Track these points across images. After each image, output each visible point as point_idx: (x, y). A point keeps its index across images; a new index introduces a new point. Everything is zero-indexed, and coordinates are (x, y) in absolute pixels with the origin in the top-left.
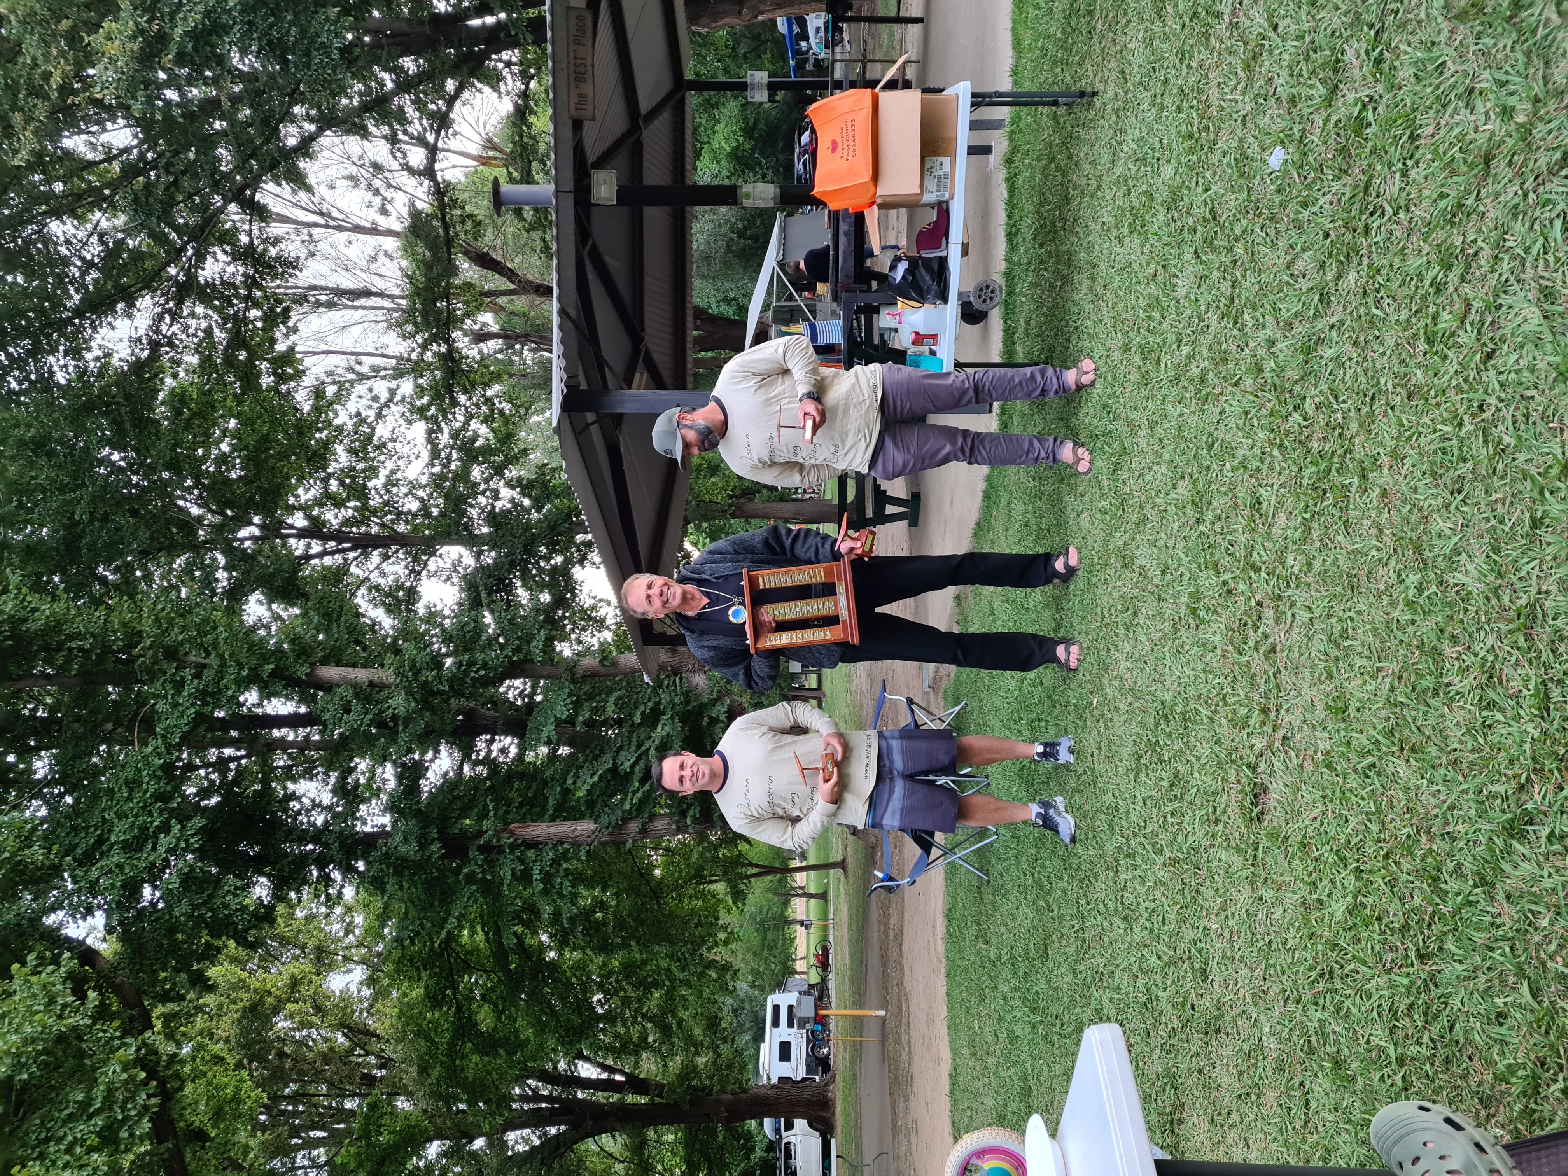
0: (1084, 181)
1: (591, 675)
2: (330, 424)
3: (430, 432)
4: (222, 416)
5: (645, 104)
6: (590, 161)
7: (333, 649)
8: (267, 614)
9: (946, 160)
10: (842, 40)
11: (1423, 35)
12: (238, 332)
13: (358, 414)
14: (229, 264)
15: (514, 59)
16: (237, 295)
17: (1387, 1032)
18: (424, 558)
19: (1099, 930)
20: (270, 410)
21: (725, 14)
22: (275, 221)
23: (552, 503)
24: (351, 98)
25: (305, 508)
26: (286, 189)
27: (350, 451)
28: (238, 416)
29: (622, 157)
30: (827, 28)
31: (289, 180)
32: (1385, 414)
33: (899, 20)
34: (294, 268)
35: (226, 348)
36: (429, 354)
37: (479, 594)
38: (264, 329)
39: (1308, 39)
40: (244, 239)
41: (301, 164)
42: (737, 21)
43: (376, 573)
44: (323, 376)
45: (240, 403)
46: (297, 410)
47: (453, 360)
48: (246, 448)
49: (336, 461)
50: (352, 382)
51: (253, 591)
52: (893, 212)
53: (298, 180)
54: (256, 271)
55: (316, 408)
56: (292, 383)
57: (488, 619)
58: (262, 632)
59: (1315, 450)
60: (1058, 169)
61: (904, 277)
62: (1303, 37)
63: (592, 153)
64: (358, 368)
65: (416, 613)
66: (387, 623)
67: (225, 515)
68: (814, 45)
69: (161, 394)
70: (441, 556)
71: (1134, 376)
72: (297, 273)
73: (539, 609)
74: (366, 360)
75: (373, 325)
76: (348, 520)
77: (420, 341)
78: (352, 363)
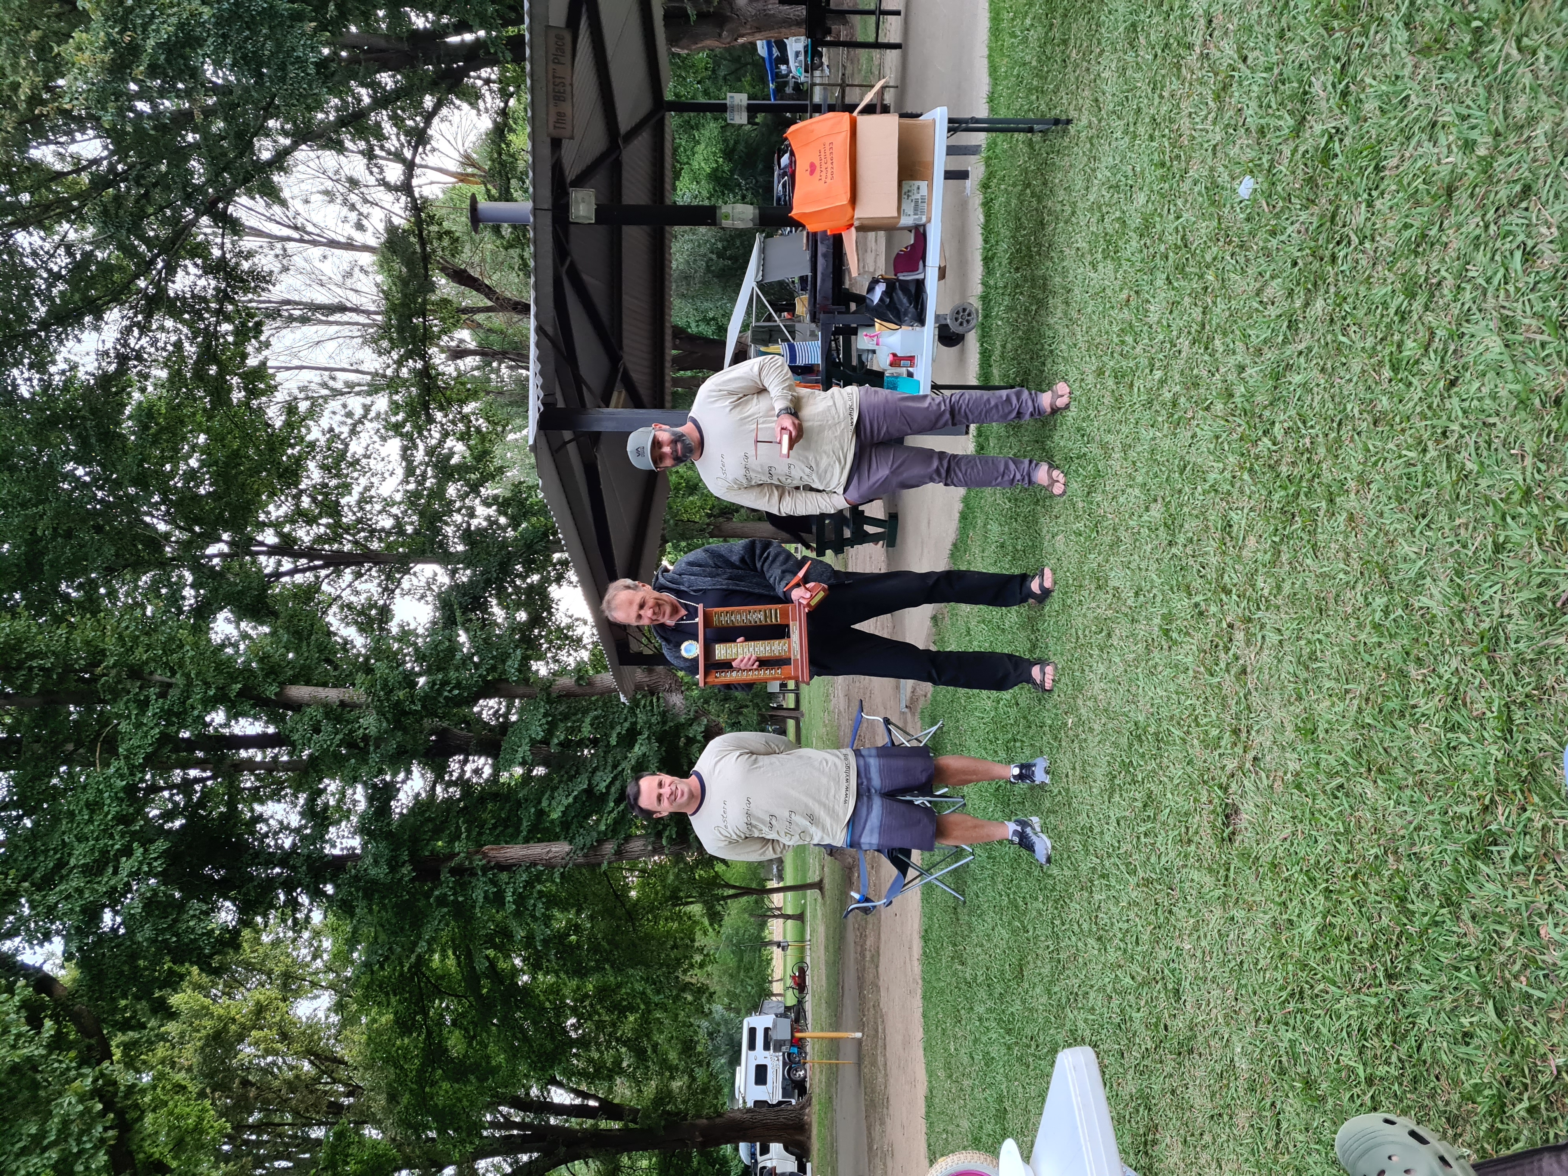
0: (1059, 207)
1: (567, 695)
2: (302, 439)
3: (405, 449)
4: (191, 432)
5: (623, 126)
6: (568, 180)
7: (302, 667)
8: (235, 633)
9: (923, 184)
10: (822, 64)
11: (1388, 69)
12: (209, 346)
13: (331, 430)
14: (200, 277)
15: (493, 77)
16: (208, 309)
17: (1356, 1052)
18: (398, 576)
19: (1074, 950)
20: (241, 426)
21: (706, 36)
22: (248, 234)
23: (529, 521)
24: (327, 113)
25: (276, 525)
26: (260, 203)
27: (323, 467)
28: (207, 431)
29: (601, 177)
30: (806, 52)
31: (263, 194)
32: (1352, 440)
33: (877, 45)
34: (267, 282)
35: (195, 363)
36: (405, 370)
37: (453, 613)
38: (235, 343)
39: (1276, 71)
40: (216, 252)
41: (276, 178)
42: (717, 44)
43: (348, 591)
44: (296, 392)
45: (210, 418)
46: (269, 426)
47: (429, 376)
48: (216, 463)
49: (308, 477)
50: (325, 398)
51: (221, 609)
52: (871, 235)
53: (272, 194)
54: (228, 285)
55: (288, 424)
56: (264, 399)
57: (463, 637)
58: (229, 651)
59: (1284, 475)
60: (1033, 194)
61: (881, 299)
62: (1271, 69)
63: (571, 173)
64: (331, 383)
65: (389, 631)
66: (359, 641)
67: (192, 531)
68: (793, 69)
69: (129, 408)
70: (415, 574)
71: (1108, 400)
72: (270, 287)
73: (515, 627)
74: (338, 374)
75: (348, 341)
76: (320, 537)
77: (396, 357)
78: (326, 379)
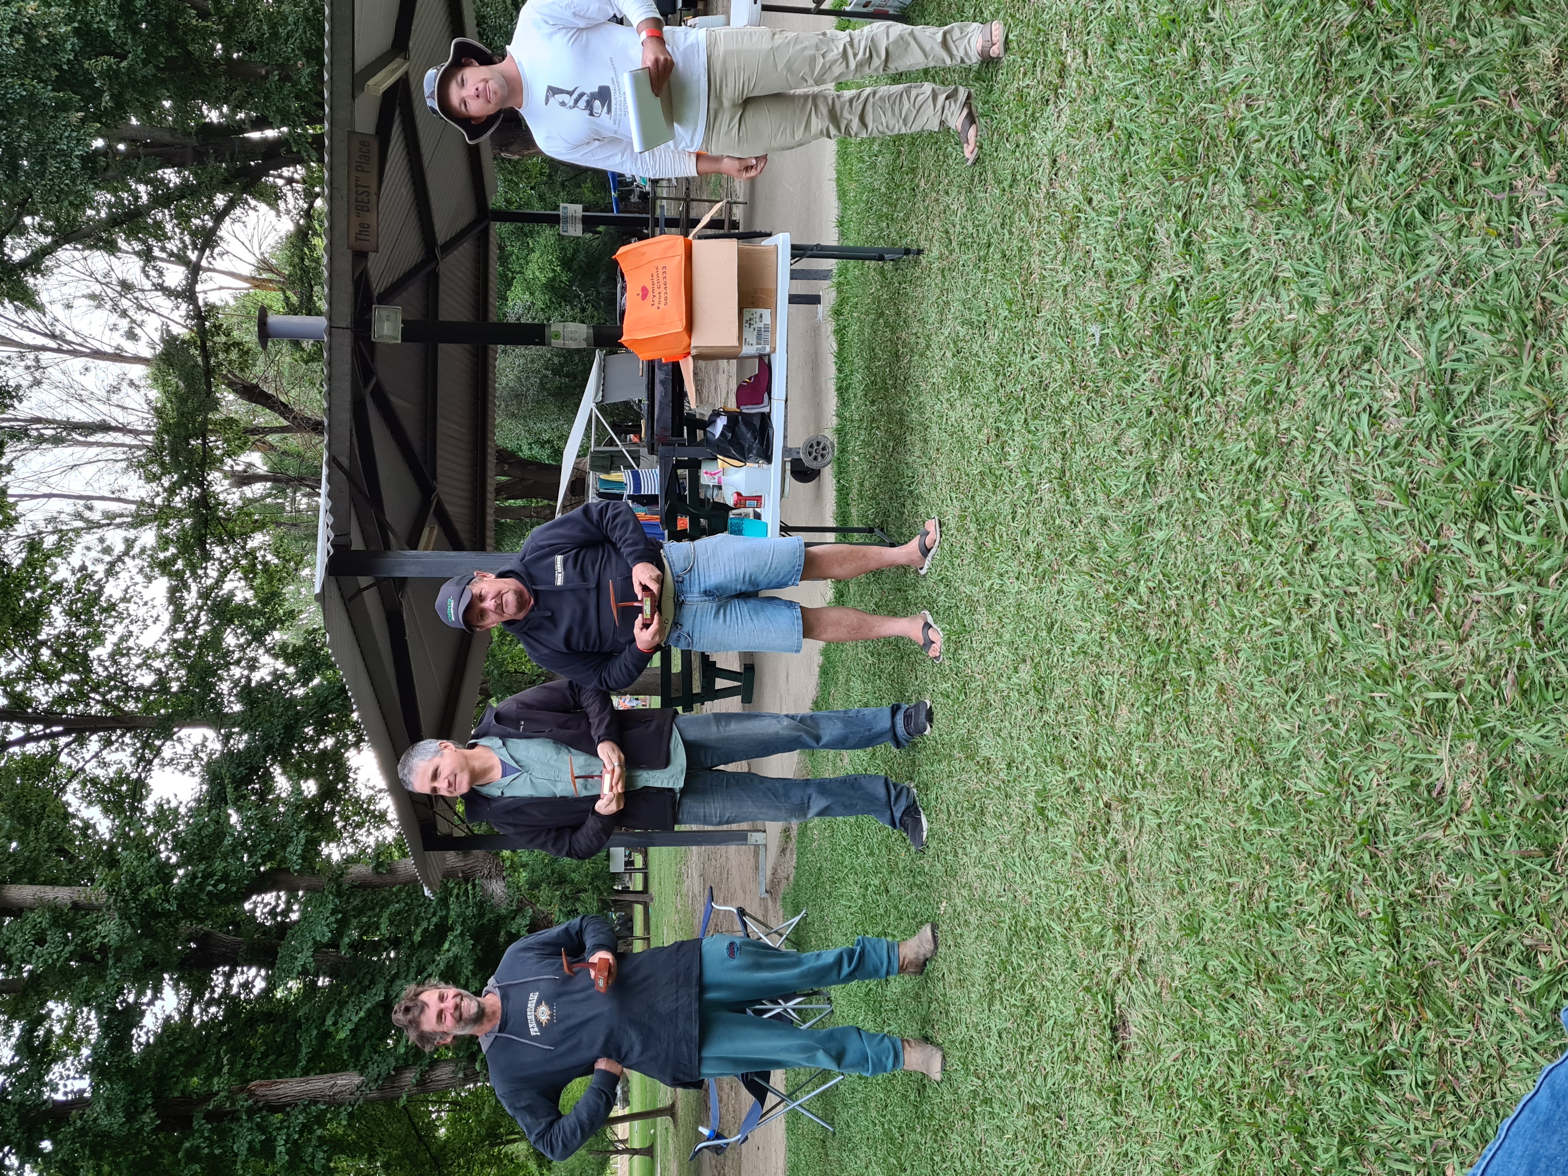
0: (913, 340)
1: (362, 885)
2: (46, 580)
3: (173, 591)
5: (441, 237)
7: (28, 860)
9: (766, 313)
13: (84, 569)
15: (297, 176)
18: (158, 743)
23: (322, 676)
24: (97, 210)
25: (6, 683)
26: (10, 309)
27: (69, 613)
29: (412, 292)
31: (13, 299)
34: (12, 397)
36: (177, 499)
37: (223, 787)
41: (31, 281)
43: (93, 762)
44: (41, 525)
47: (207, 506)
49: (50, 625)
50: (77, 532)
52: (710, 364)
53: (26, 298)
55: (29, 563)
57: (234, 818)
60: (887, 325)
61: (723, 433)
62: (1115, 213)
63: (378, 287)
64: (87, 514)
65: (143, 811)
66: (104, 825)
70: (179, 740)
72: (16, 404)
73: (299, 803)
74: (99, 505)
75: (110, 465)
76: (62, 697)
77: (166, 484)
78: (81, 509)
